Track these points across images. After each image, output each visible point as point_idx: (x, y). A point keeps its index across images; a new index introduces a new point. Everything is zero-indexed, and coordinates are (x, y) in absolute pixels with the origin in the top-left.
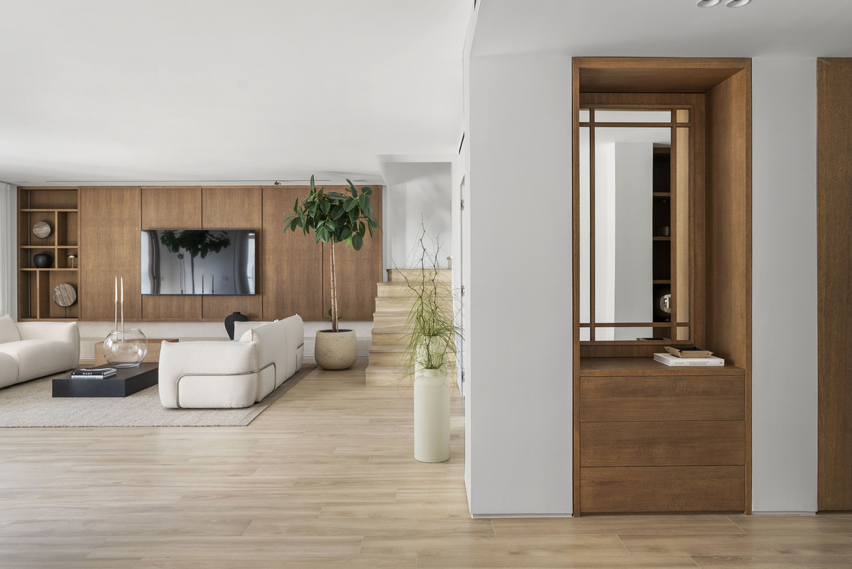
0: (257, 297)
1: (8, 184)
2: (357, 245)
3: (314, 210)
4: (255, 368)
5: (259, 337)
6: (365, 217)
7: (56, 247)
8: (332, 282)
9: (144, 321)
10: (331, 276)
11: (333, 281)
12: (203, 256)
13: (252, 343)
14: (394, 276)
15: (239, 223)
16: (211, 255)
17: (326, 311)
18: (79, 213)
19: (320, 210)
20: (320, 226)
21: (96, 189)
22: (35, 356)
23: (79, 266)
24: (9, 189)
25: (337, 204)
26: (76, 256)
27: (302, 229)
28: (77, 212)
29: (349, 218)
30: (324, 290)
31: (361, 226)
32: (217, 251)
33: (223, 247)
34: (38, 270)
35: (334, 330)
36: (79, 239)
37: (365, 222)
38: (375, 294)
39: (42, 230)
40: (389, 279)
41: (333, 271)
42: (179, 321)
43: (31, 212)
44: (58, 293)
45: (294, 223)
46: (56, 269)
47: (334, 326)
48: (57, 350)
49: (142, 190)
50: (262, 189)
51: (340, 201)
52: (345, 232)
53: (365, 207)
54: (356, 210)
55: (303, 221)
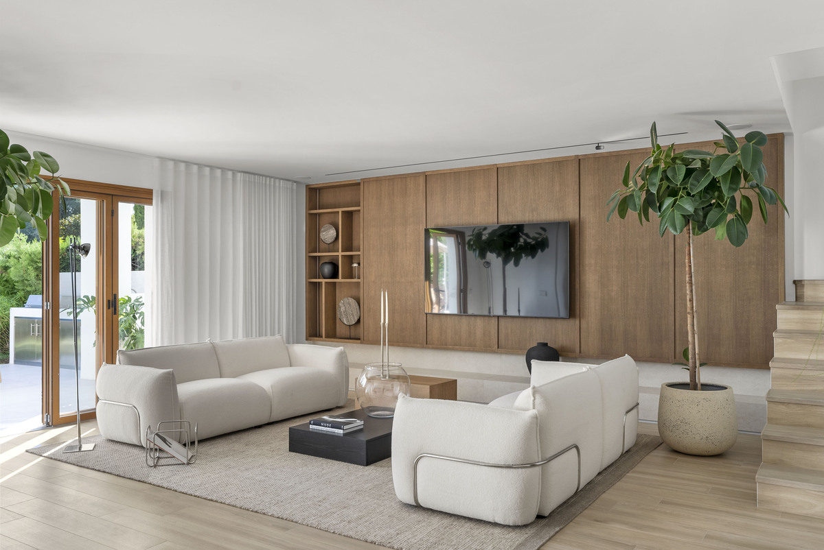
0: (571, 321)
1: (295, 182)
2: (737, 238)
3: (657, 180)
4: (536, 458)
5: (547, 401)
6: (752, 187)
7: (340, 254)
8: (688, 303)
9: (429, 348)
10: (688, 292)
11: (691, 300)
12: (516, 264)
13: (532, 412)
14: (808, 292)
15: (548, 214)
16: (525, 260)
17: (679, 350)
18: (362, 211)
19: (668, 179)
20: (668, 208)
21: (378, 180)
22: (290, 389)
23: (361, 277)
24: (295, 187)
25: (698, 165)
26: (359, 264)
27: (636, 214)
28: (359, 211)
29: (721, 192)
30: (677, 314)
31: (744, 203)
32: (533, 257)
33: (540, 250)
34: (323, 281)
35: (692, 385)
36: (362, 243)
37: (751, 194)
38: (771, 324)
39: (328, 234)
40: (799, 298)
41: (691, 283)
42: (469, 351)
43: (320, 214)
44: (343, 309)
45: (624, 206)
46: (340, 280)
47: (693, 376)
48: (318, 382)
49: (426, 176)
50: (579, 160)
51: (703, 161)
52: (713, 214)
53: (752, 167)
54: (735, 174)
55: (637, 200)
